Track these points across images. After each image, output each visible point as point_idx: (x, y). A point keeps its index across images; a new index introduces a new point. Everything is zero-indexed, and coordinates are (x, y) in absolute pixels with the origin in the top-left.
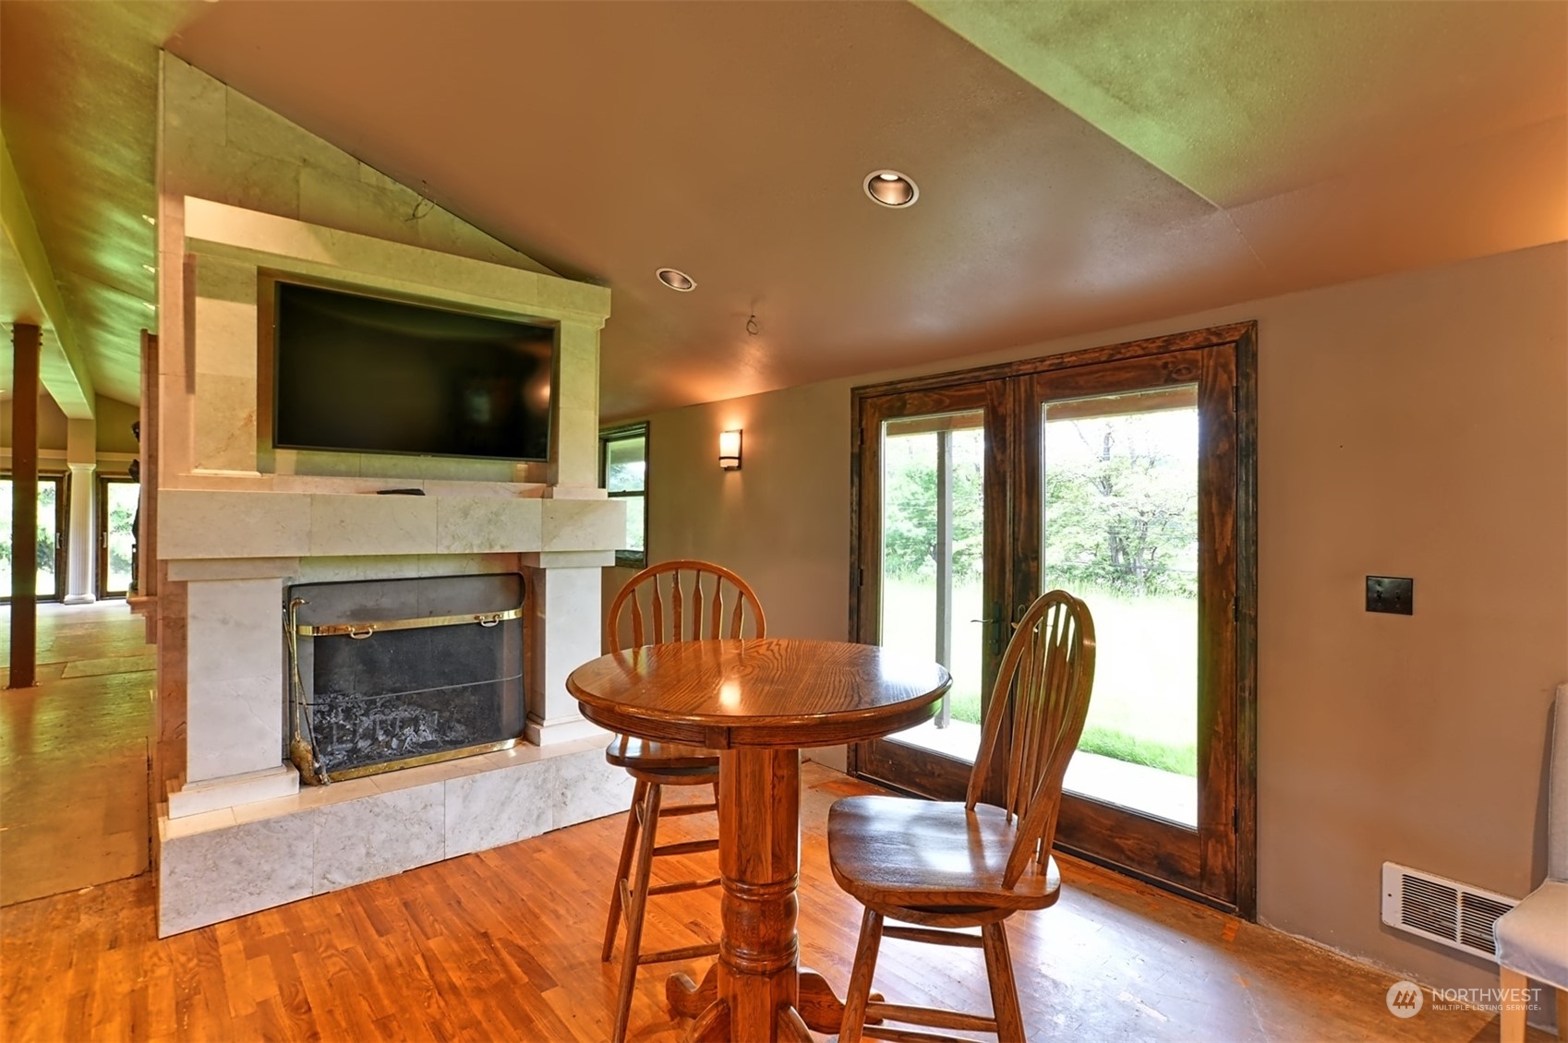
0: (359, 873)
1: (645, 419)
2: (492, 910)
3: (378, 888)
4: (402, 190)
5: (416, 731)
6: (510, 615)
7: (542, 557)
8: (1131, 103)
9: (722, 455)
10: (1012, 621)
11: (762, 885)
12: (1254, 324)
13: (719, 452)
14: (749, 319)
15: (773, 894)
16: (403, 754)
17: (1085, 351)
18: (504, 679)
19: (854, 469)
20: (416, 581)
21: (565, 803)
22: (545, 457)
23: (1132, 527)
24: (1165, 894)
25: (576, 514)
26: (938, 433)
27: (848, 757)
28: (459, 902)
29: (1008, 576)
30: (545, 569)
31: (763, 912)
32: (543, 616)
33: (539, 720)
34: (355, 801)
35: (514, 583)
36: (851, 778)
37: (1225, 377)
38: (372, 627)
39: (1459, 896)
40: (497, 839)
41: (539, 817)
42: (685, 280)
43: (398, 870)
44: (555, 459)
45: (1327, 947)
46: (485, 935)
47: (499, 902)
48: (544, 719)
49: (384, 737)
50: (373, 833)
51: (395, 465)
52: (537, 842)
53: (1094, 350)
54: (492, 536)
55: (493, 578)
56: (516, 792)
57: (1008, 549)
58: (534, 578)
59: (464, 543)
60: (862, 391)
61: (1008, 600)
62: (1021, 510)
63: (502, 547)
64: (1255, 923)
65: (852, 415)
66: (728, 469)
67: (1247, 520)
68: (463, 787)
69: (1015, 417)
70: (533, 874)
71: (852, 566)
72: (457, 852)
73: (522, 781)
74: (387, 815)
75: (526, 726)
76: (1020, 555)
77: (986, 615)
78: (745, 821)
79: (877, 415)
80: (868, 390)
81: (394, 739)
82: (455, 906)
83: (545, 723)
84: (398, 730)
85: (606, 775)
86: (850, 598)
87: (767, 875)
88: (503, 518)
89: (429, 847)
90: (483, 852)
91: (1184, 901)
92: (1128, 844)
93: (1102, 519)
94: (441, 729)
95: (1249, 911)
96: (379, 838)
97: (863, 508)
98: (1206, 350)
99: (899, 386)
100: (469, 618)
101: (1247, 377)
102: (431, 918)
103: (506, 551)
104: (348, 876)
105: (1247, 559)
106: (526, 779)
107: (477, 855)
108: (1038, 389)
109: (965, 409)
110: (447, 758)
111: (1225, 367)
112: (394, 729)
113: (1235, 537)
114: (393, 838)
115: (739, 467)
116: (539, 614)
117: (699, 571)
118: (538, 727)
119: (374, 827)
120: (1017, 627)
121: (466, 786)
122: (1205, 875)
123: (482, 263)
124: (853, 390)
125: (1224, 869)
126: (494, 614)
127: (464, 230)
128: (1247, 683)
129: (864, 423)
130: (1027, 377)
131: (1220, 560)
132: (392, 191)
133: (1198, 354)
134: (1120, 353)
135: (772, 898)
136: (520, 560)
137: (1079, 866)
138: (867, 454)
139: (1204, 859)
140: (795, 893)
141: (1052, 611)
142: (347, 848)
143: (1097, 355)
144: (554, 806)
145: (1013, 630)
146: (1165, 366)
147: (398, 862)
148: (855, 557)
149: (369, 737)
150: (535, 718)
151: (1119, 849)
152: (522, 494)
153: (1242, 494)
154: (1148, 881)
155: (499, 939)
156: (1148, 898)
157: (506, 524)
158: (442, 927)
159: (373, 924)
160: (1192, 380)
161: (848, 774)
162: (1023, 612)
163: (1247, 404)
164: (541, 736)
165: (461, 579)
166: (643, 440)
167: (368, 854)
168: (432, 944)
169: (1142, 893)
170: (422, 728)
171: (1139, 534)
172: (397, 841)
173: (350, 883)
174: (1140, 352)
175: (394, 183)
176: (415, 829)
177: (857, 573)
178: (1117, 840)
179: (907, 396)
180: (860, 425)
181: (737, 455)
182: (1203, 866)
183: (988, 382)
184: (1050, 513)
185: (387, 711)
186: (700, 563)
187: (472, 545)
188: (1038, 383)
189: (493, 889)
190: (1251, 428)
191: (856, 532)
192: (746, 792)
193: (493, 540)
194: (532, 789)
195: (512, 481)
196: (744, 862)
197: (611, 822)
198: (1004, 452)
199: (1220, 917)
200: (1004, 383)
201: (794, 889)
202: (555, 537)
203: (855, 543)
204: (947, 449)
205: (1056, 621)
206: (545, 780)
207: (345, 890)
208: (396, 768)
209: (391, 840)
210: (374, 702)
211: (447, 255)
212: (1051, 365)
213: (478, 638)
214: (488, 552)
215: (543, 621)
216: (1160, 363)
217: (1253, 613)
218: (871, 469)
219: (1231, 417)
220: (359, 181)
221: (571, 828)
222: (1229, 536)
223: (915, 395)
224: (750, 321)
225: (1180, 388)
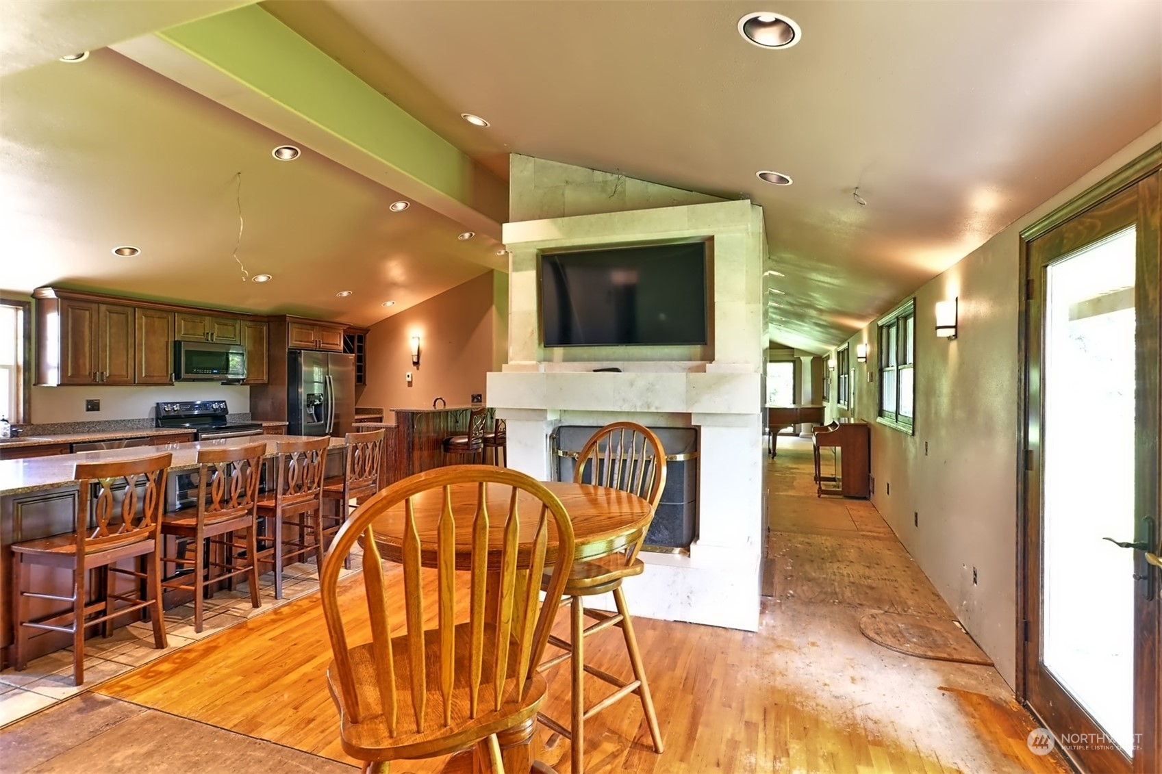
6: (682, 457)
9: (938, 325)
13: (937, 322)
18: (684, 503)
21: (690, 604)
22: (706, 341)
25: (716, 384)
30: (698, 426)
35: (690, 435)
48: (699, 538)
54: (649, 400)
55: (676, 430)
59: (631, 404)
60: (1027, 234)
63: (657, 408)
66: (950, 338)
75: (690, 542)
83: (699, 542)
88: (657, 387)
103: (659, 411)
109: (1116, 230)
115: (956, 336)
116: (699, 460)
124: (1021, 234)
126: (671, 456)
127: (654, 189)
129: (1030, 272)
138: (1033, 311)
157: (659, 392)
164: (691, 551)
180: (1027, 275)
181: (954, 324)
183: (1140, 184)
187: (636, 406)
193: (650, 403)
195: (691, 360)
200: (1157, 178)
202: (696, 402)
203: (1022, 418)
206: (674, 582)
214: (646, 411)
215: (699, 465)
223: (1071, 224)
224: (854, 193)
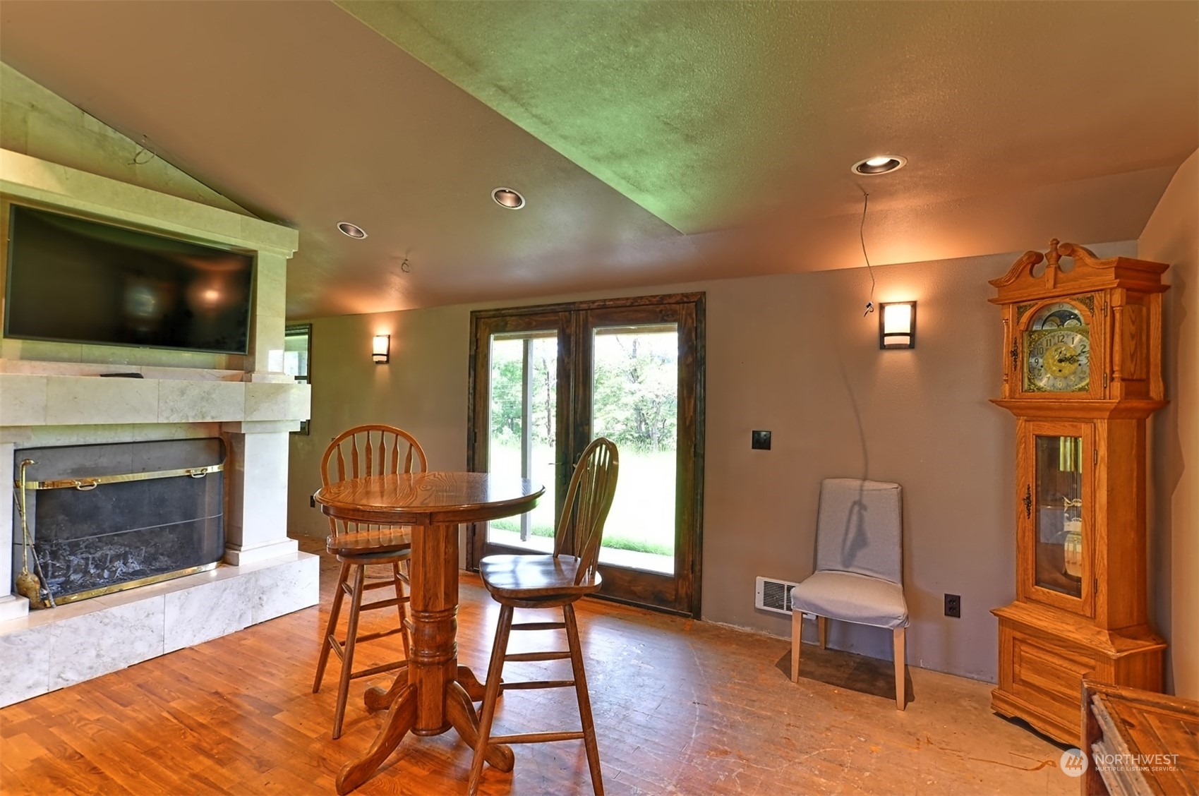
0: (89, 671)
1: (307, 321)
2: (218, 679)
3: (109, 680)
4: (122, 138)
5: (125, 564)
6: (215, 469)
7: (243, 425)
8: (639, 188)
9: (374, 353)
10: (574, 463)
11: (438, 612)
12: (704, 293)
13: (373, 351)
14: (403, 262)
15: (444, 616)
16: (114, 580)
17: (618, 299)
18: (206, 518)
19: (471, 365)
20: (131, 445)
21: (261, 605)
22: (245, 351)
23: (651, 405)
24: (656, 613)
25: (272, 394)
26: (524, 341)
27: (467, 559)
28: (187, 678)
29: (571, 436)
30: (244, 434)
31: (438, 628)
32: (242, 469)
33: (236, 547)
34: (87, 615)
35: (216, 445)
36: (469, 573)
37: (691, 321)
38: (96, 481)
39: (786, 587)
40: (207, 636)
41: (241, 616)
42: (358, 231)
43: (123, 666)
44: (252, 352)
45: (732, 626)
46: (217, 693)
47: (221, 673)
48: (241, 546)
49: (95, 570)
50: (102, 639)
51: (113, 353)
52: (241, 634)
53: (623, 299)
54: (204, 410)
55: (197, 442)
56: (223, 599)
57: (571, 419)
58: (233, 441)
59: (181, 414)
60: (477, 314)
61: (571, 450)
62: (579, 393)
63: (213, 418)
64: (700, 620)
65: (471, 329)
66: (379, 362)
67: (700, 401)
68: (180, 598)
69: (576, 335)
70: (244, 654)
71: (469, 429)
72: (174, 648)
73: (228, 591)
74: (115, 625)
75: (225, 553)
76: (578, 422)
77: (557, 460)
78: (428, 575)
79: (488, 330)
80: (482, 313)
81: (106, 571)
82: (184, 680)
83: (242, 549)
84: (108, 564)
85: (294, 582)
86: (468, 451)
87: (441, 605)
88: (213, 396)
89: (150, 646)
90: (196, 646)
91: (666, 615)
92: (638, 589)
93: (630, 400)
94: (149, 560)
95: (698, 616)
96: (107, 642)
97: (477, 392)
98: (681, 305)
99: (503, 312)
100: (181, 472)
101: (701, 322)
102: (166, 690)
103: (214, 421)
104: (80, 674)
105: (700, 422)
106: (231, 589)
107: (191, 648)
108: (590, 319)
109: (545, 329)
110: (161, 580)
111: (690, 315)
112: (105, 562)
113: (695, 410)
114: (120, 641)
115: (387, 362)
116: (237, 468)
117: (383, 431)
118: (236, 552)
119: (103, 634)
120: (576, 466)
121: (182, 598)
122: (677, 599)
123: (196, 204)
124: (472, 312)
125: (686, 593)
126: (202, 468)
127: (175, 174)
128: (699, 491)
129: (478, 335)
130: (584, 312)
131: (687, 423)
132: (113, 138)
133: (677, 307)
134: (637, 302)
135: (443, 619)
136: (220, 427)
137: (612, 606)
138: (480, 356)
139: (677, 591)
140: (455, 616)
141: (598, 449)
142: (80, 652)
143: (625, 302)
144: (253, 607)
145: (574, 468)
146: (661, 311)
147: (124, 659)
148: (471, 423)
149: (81, 571)
150: (232, 546)
151: (634, 593)
152: (225, 378)
153: (698, 386)
154: (649, 608)
155: (229, 694)
156: (648, 616)
157: (216, 401)
158: (178, 694)
159: (115, 701)
160: (674, 321)
161: (467, 570)
162: (580, 457)
163: (701, 337)
164: (240, 558)
165: (170, 443)
166: (306, 337)
167: (98, 656)
168: (173, 704)
169: (645, 614)
170: (130, 561)
171: (655, 410)
172: (124, 643)
173: (82, 679)
174: (648, 303)
175: (115, 133)
176: (139, 633)
177: (472, 434)
178: (632, 588)
179: (508, 318)
180: (476, 336)
181: (386, 353)
182: (677, 594)
183: (560, 313)
184: (597, 395)
185: (92, 551)
186: (384, 427)
187: (187, 416)
188: (591, 316)
189: (213, 666)
190: (703, 350)
191: (471, 407)
192: (429, 559)
193: (205, 413)
194: (236, 596)
195: (215, 369)
196: (427, 599)
197: (298, 615)
198: (569, 357)
199: (683, 620)
200: (570, 314)
201: (455, 615)
202: (255, 411)
203: (471, 414)
204: (529, 351)
205: (600, 456)
206: (246, 589)
207: (78, 685)
208: (116, 590)
209: (118, 643)
210: (77, 544)
211: (167, 195)
212: (599, 305)
213: (189, 487)
214: (199, 422)
215: (242, 474)
216: (658, 310)
217: (702, 452)
218: (483, 366)
219: (693, 343)
220: (83, 127)
221: (267, 623)
222: (692, 410)
223: (513, 318)
224: (404, 263)
225: (669, 325)
